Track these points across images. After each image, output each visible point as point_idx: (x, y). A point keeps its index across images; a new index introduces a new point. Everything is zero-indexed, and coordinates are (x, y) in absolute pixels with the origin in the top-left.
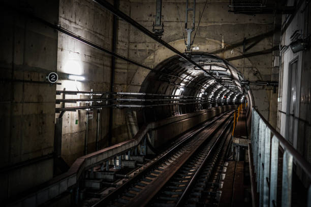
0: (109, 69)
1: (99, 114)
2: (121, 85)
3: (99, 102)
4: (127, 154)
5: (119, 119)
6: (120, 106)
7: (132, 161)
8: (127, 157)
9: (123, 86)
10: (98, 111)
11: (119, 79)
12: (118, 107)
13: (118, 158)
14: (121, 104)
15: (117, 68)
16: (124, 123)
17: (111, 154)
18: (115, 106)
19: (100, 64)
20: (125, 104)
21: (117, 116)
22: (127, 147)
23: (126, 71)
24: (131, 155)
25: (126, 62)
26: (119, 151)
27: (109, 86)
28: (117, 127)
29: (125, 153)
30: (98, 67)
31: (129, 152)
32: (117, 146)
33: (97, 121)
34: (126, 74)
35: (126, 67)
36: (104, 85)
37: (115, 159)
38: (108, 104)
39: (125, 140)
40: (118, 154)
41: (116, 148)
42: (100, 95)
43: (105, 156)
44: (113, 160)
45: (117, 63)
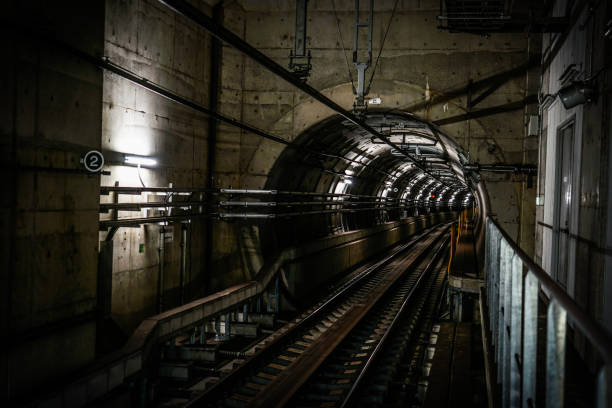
0: (204, 143)
1: (185, 233)
2: (228, 174)
3: (185, 208)
4: (241, 311)
5: (224, 242)
6: (227, 215)
7: (250, 323)
8: (241, 317)
9: (232, 176)
10: (184, 227)
11: (225, 162)
12: (222, 219)
13: (223, 318)
14: (228, 213)
15: (219, 142)
16: (235, 248)
17: (209, 311)
18: (218, 215)
19: (187, 134)
20: (236, 213)
21: (222, 236)
22: (242, 297)
23: (238, 147)
24: (249, 313)
25: (238, 129)
26: (226, 304)
27: (204, 177)
28: (221, 257)
29: (238, 308)
30: (182, 139)
31: (245, 307)
32: (222, 294)
33: (182, 247)
34: (238, 154)
35: (236, 138)
36: (195, 175)
37: (218, 321)
38: (203, 213)
39: (236, 284)
40: (224, 312)
41: (220, 299)
42: (187, 194)
43: (198, 316)
44: (214, 323)
45: (219, 131)
